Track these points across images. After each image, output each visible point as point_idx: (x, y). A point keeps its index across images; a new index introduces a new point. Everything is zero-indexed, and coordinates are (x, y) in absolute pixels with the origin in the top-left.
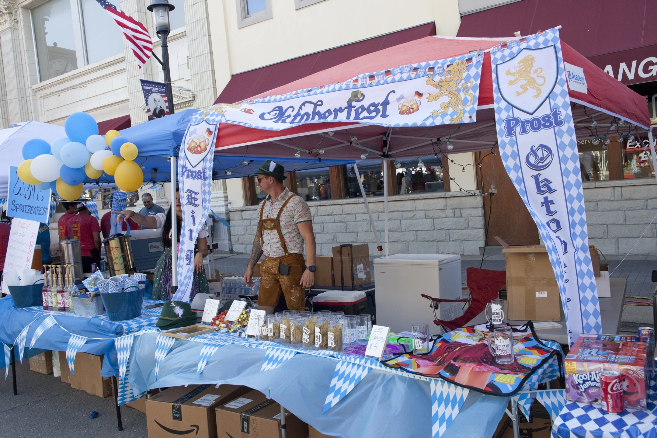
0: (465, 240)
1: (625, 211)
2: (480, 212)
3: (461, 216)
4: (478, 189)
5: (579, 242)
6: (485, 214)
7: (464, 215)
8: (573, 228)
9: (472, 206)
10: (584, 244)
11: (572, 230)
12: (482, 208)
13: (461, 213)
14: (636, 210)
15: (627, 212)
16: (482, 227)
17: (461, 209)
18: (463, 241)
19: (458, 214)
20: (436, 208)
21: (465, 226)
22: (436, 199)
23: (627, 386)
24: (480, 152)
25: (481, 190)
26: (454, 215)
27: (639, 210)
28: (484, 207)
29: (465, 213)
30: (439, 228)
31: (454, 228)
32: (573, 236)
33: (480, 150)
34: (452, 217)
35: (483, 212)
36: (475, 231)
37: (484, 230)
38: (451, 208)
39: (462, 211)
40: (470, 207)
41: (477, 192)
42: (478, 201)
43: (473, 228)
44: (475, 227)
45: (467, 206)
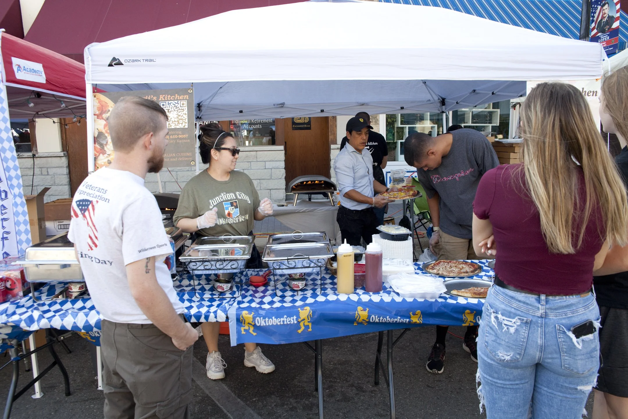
0: (52, 195)
1: (177, 172)
2: (65, 171)
3: (48, 175)
4: (63, 151)
5: (16, 191)
6: (70, 173)
7: (50, 173)
8: (10, 181)
9: (58, 166)
10: (20, 193)
11: (9, 182)
12: (67, 167)
13: (48, 172)
14: (184, 171)
15: (178, 173)
16: (67, 184)
17: (47, 168)
18: (50, 196)
19: (44, 171)
20: (24, 167)
21: (52, 183)
22: (24, 159)
23: (10, 285)
24: (64, 119)
25: (65, 152)
26: (42, 173)
27: (187, 171)
28: (69, 166)
29: (51, 171)
30: (27, 185)
31: (42, 185)
32: (11, 187)
33: (64, 117)
34: (39, 175)
35: (68, 171)
36: (61, 187)
37: (69, 186)
38: (38, 167)
39: (49, 170)
40: (55, 166)
41: (62, 154)
42: (64, 161)
43: (58, 185)
44: (61, 183)
45: (53, 166)
